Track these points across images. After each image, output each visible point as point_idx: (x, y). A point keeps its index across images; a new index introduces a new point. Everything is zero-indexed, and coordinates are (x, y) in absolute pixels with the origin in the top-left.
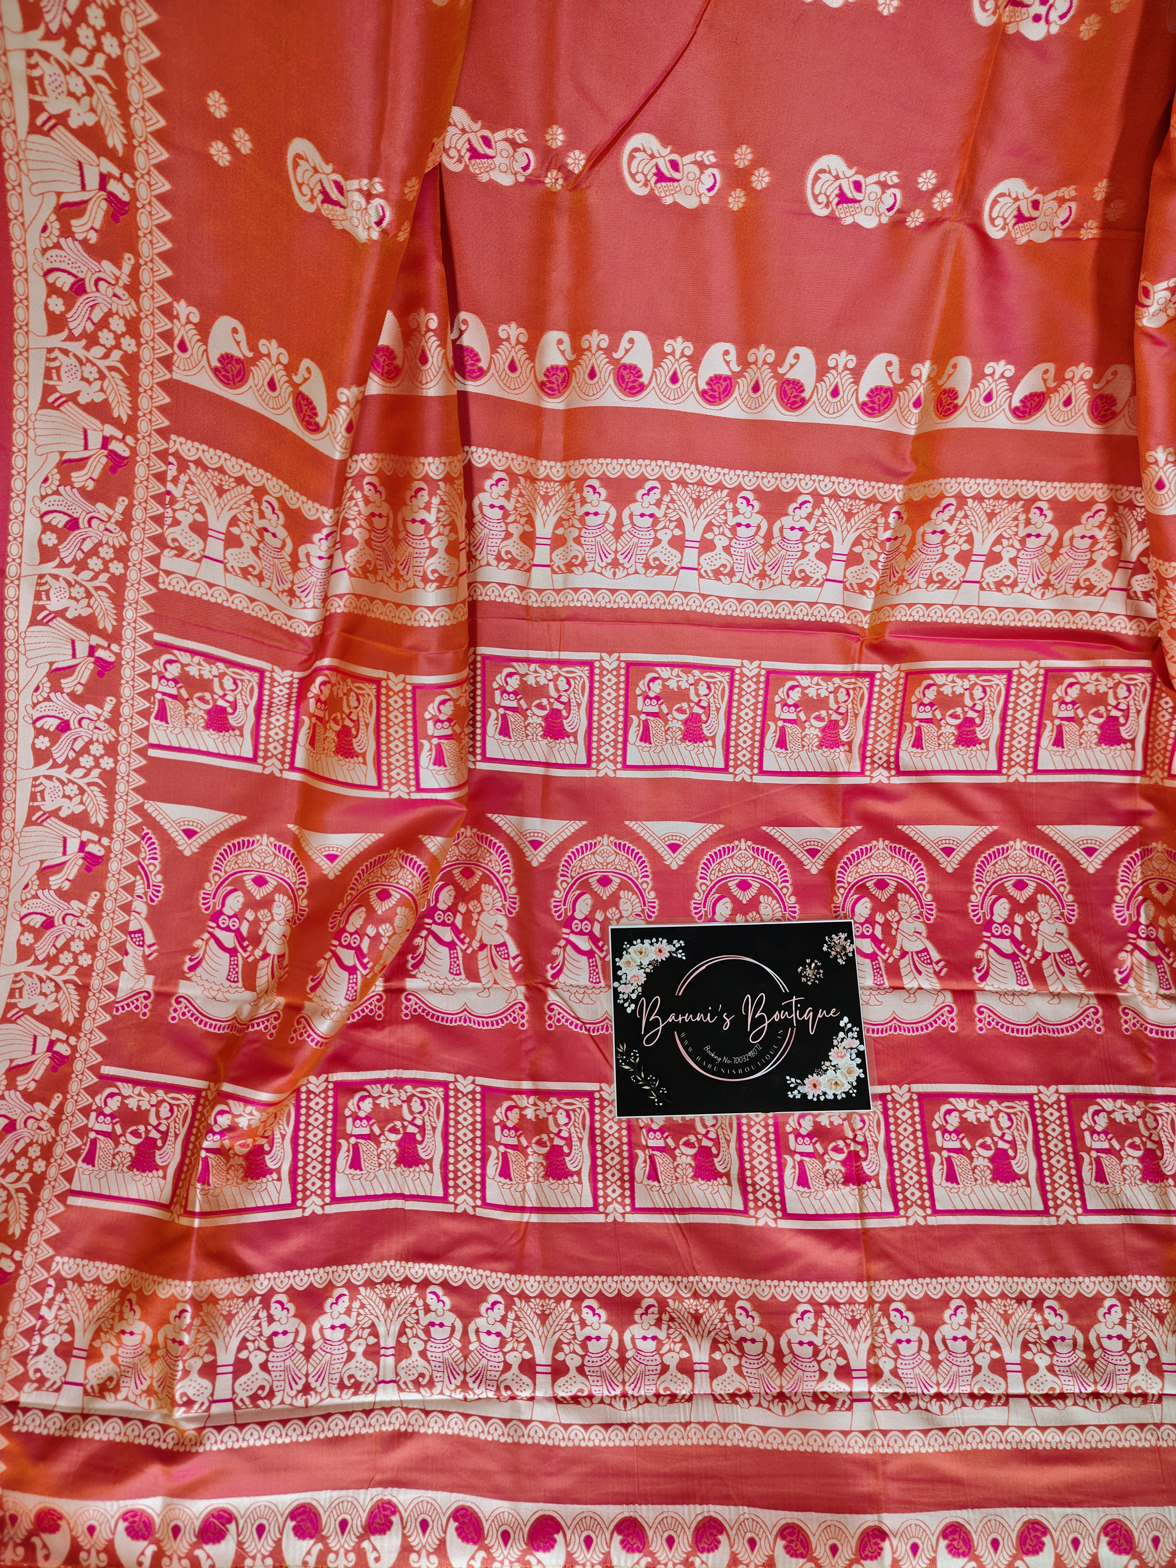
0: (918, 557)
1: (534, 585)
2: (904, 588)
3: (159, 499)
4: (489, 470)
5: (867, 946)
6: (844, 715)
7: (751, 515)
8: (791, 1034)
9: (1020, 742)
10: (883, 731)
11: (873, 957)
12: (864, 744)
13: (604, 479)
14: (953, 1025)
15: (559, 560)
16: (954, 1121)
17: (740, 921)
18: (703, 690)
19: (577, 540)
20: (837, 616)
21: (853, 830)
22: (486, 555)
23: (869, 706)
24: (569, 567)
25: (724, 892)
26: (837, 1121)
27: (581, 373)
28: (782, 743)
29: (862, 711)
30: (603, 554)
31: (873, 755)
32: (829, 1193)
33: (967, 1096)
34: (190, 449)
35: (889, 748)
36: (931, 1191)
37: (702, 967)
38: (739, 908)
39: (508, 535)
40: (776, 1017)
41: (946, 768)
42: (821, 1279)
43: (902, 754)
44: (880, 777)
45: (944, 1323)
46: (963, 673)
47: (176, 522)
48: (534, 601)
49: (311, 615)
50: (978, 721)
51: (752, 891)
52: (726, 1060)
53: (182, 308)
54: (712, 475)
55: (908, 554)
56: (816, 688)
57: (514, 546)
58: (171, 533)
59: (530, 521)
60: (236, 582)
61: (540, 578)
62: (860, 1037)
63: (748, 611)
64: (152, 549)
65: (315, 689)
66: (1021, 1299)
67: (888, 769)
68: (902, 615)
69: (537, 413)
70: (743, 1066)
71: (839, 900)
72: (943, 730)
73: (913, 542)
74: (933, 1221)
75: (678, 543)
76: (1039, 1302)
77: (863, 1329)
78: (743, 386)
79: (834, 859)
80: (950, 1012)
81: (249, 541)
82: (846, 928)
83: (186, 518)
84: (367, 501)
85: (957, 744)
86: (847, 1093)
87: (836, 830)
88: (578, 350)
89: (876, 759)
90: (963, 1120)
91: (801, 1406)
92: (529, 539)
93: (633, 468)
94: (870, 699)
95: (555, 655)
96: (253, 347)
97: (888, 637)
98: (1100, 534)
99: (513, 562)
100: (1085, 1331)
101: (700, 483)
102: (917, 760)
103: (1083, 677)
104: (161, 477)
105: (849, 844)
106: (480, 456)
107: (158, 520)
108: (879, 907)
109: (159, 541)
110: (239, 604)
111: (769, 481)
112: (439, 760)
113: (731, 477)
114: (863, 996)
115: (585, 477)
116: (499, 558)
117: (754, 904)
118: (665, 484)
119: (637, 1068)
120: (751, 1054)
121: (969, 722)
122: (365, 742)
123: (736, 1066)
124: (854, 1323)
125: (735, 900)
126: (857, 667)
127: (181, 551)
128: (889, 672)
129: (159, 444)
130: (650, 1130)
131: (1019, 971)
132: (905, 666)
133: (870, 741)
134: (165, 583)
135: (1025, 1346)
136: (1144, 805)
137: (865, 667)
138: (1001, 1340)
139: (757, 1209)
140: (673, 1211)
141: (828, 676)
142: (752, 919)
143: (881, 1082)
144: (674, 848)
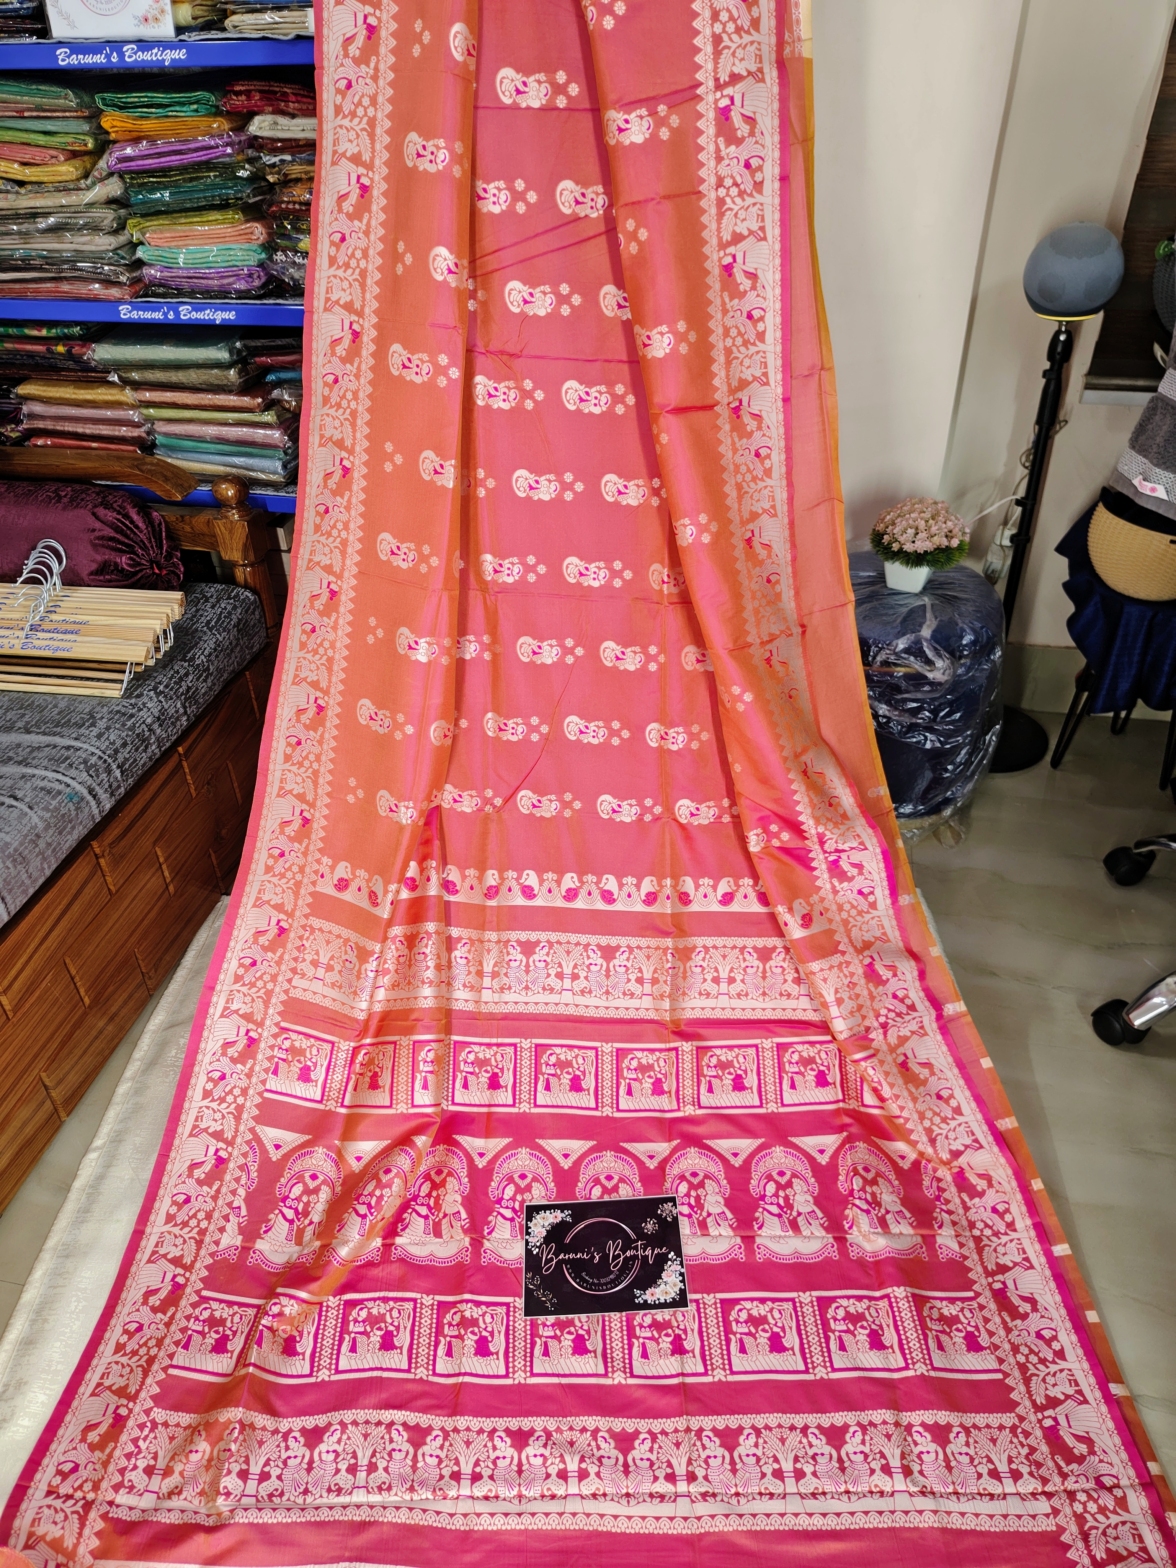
0: (690, 980)
1: (484, 999)
2: (687, 998)
3: (298, 949)
4: (460, 939)
5: (686, 1210)
6: (665, 1075)
7: (596, 958)
8: (637, 1264)
9: (770, 1088)
10: (688, 1083)
11: (689, 1216)
12: (678, 1091)
13: (519, 942)
14: (742, 1257)
15: (496, 987)
16: (744, 1316)
17: (606, 1198)
18: (580, 1061)
19: (506, 974)
20: (652, 1015)
21: (675, 1142)
22: (458, 984)
23: (678, 1068)
24: (502, 989)
25: (597, 1182)
26: (667, 1317)
27: (504, 890)
28: (629, 1093)
29: (674, 1071)
30: (520, 982)
31: (684, 1098)
32: (661, 1362)
33: (752, 1300)
34: (316, 922)
35: (693, 1093)
36: (729, 1359)
37: (582, 1225)
38: (605, 1191)
39: (469, 973)
40: (628, 1254)
41: (729, 1105)
42: (655, 1417)
43: (702, 1097)
44: (689, 1111)
45: (740, 1445)
46: (730, 1048)
47: (304, 960)
48: (484, 1009)
49: (364, 1005)
50: (744, 1076)
51: (615, 1181)
52: (597, 1281)
53: (325, 860)
54: (574, 938)
55: (685, 978)
56: (646, 1059)
57: (472, 979)
58: (300, 966)
59: (481, 964)
60: (328, 991)
61: (486, 995)
62: (681, 1264)
63: (602, 1014)
64: (289, 975)
65: (360, 1058)
66: (792, 1428)
67: (694, 1106)
68: (689, 1015)
69: (484, 908)
70: (606, 1284)
71: (668, 1185)
72: (724, 1082)
73: (685, 972)
74: (731, 1378)
75: (560, 976)
76: (805, 1430)
77: (684, 1448)
78: (583, 893)
79: (665, 1161)
80: (739, 1249)
81: (337, 968)
82: (673, 1200)
83: (308, 958)
84: (397, 949)
85: (734, 1090)
86: (673, 1298)
87: (665, 1145)
88: (502, 878)
89: (686, 1101)
90: (750, 1315)
91: (641, 1501)
92: (480, 974)
93: (533, 936)
94: (678, 1064)
95: (494, 1041)
96: (353, 873)
97: (683, 1027)
98: (785, 965)
99: (472, 988)
100: (838, 1451)
101: (568, 942)
102: (711, 1101)
103: (799, 1048)
104: (301, 938)
105: (674, 1151)
106: (455, 932)
107: (296, 959)
108: (692, 1186)
109: (294, 971)
110: (327, 1003)
111: (604, 940)
112: (425, 1087)
113: (584, 939)
114: (683, 1240)
115: (509, 941)
116: (464, 986)
117: (615, 1189)
118: (551, 944)
119: (538, 1287)
120: (611, 1277)
121: (739, 1077)
122: (385, 1080)
123: (603, 1285)
124: (678, 1445)
125: (603, 1187)
126: (668, 1046)
127: (303, 975)
128: (687, 1047)
129: (303, 921)
130: (544, 1325)
131: (782, 1224)
132: (695, 1044)
133: (681, 1089)
134: (293, 993)
135: (796, 1459)
136: (847, 1120)
137: (672, 1045)
138: (779, 1456)
139: (613, 1372)
140: (558, 1375)
141: (652, 1051)
142: (614, 1197)
143: (695, 1292)
144: (566, 1156)
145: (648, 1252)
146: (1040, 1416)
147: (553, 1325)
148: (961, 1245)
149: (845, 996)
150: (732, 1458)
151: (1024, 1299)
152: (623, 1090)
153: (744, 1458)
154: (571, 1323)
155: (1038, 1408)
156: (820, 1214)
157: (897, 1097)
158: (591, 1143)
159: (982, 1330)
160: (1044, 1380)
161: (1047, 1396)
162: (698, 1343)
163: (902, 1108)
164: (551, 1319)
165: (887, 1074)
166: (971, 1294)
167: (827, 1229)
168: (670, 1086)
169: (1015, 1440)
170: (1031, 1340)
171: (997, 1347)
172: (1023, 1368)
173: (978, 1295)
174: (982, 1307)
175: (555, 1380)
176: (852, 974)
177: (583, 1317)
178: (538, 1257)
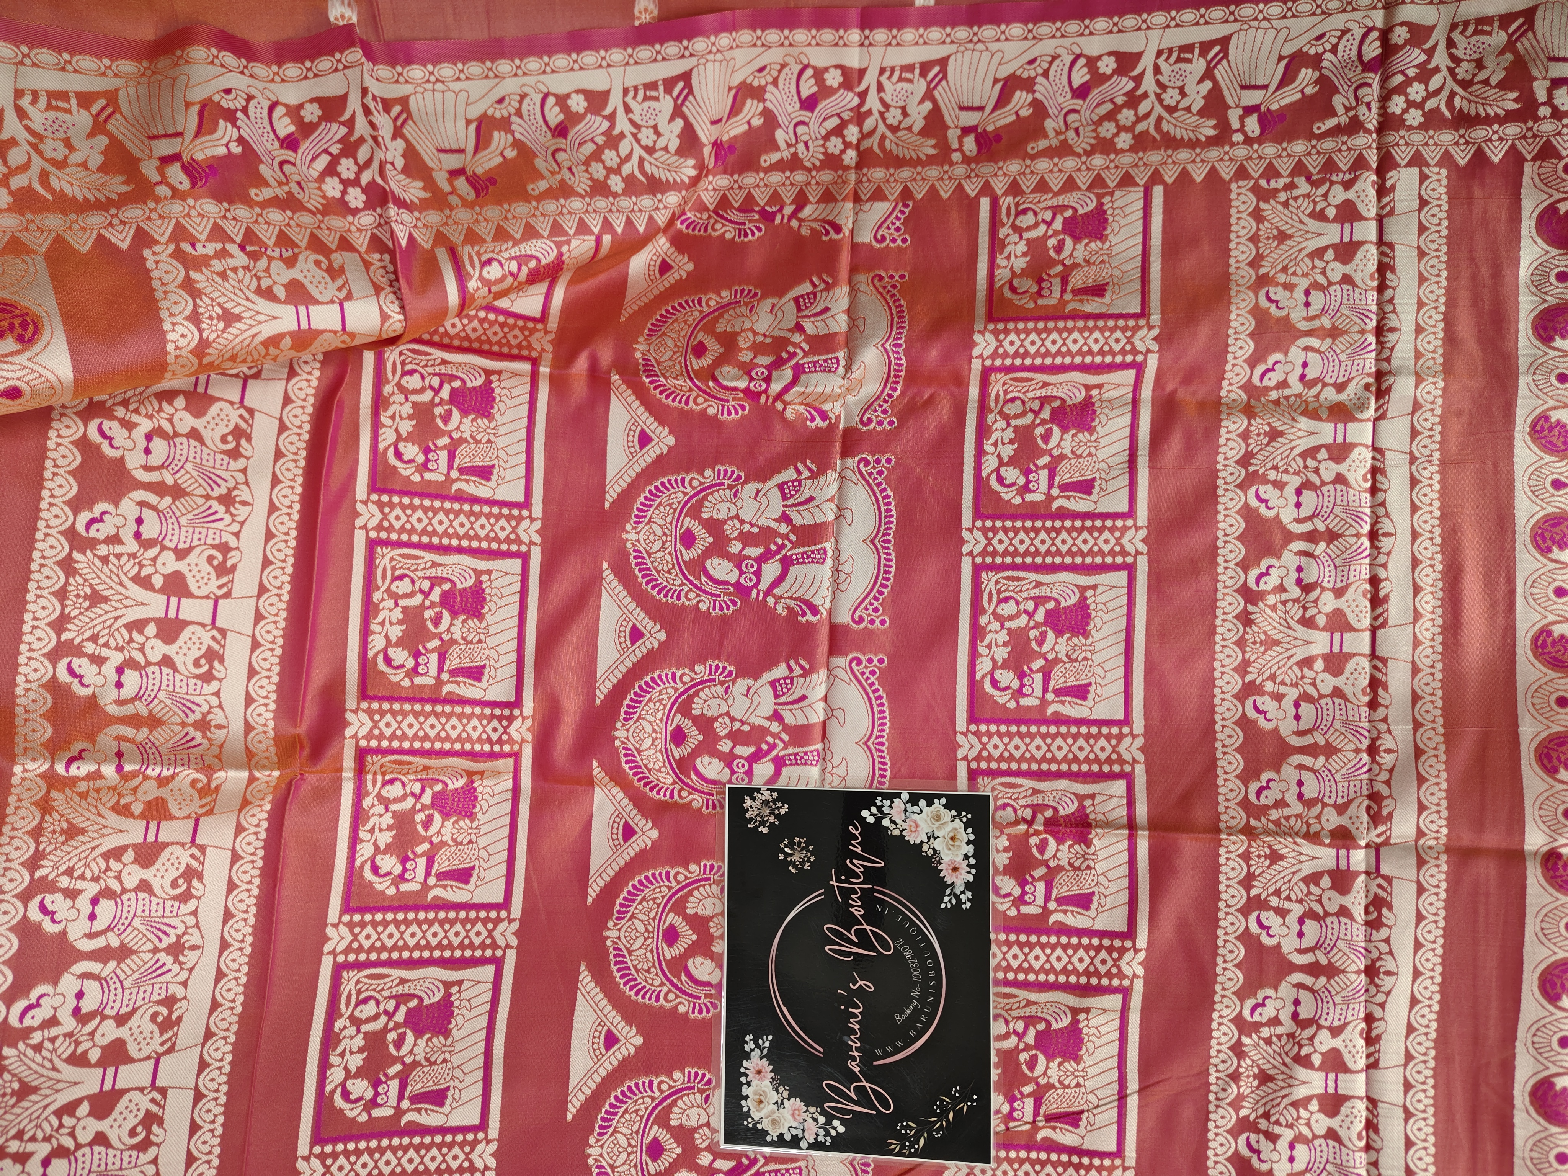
2: (218, 717)
5: (763, 770)
7: (58, 995)
8: (884, 894)
9: (482, 527)
10: (454, 727)
11: (780, 764)
12: (471, 755)
14: (878, 659)
16: (1007, 678)
17: (721, 947)
20: (258, 817)
21: (597, 770)
23: (412, 752)
25: (679, 965)
26: (1004, 842)
28: (463, 876)
29: (419, 761)
31: (489, 740)
32: (1100, 867)
33: (974, 655)
35: (480, 717)
36: (1099, 723)
37: (784, 1011)
38: (702, 947)
41: (514, 632)
42: (1215, 895)
43: (491, 696)
44: (521, 730)
45: (1276, 729)
46: (369, 610)
50: (447, 586)
51: (680, 924)
52: (916, 993)
55: (154, 722)
56: (378, 831)
62: (891, 796)
63: (240, 959)
66: (1246, 619)
67: (511, 719)
68: (266, 712)
70: (925, 970)
71: (698, 801)
72: (457, 636)
73: (134, 721)
74: (1138, 726)
75: (105, 1103)
76: (1250, 595)
77: (1283, 845)
79: (638, 800)
80: (859, 663)
82: (738, 796)
85: (480, 616)
86: (967, 825)
87: (598, 795)
89: (494, 737)
91: (1384, 948)
94: (400, 751)
97: (302, 729)
100: (1290, 537)
102: (502, 674)
103: (387, 437)
105: (617, 777)
108: (709, 746)
114: (833, 784)
117: (699, 923)
119: (924, 1127)
120: (908, 955)
121: (447, 599)
123: (926, 978)
124: (1275, 857)
125: (691, 951)
126: (348, 774)
128: (358, 726)
130: (1010, 1117)
131: (805, 559)
132: (351, 701)
133: (468, 747)
135: (1308, 622)
136: (582, 364)
137: (349, 762)
138: (1300, 654)
139: (1121, 975)
140: (1122, 1097)
141: (358, 816)
142: (720, 928)
143: (953, 775)
144: (611, 1040)
145: (858, 866)
146: (1238, 137)
147: (1011, 1100)
148: (878, 195)
149: (281, 275)
150: (1302, 750)
151: (1003, 100)
152: (456, 894)
153: (1304, 725)
154: (1009, 1058)
155: (1223, 136)
156: (789, 474)
157: (557, 229)
158: (585, 977)
159: (1060, 200)
160: (1171, 110)
161: (1202, 113)
162: (1063, 784)
163: (583, 228)
164: (997, 1101)
165: (501, 234)
166: (985, 204)
167: (824, 468)
168: (456, 773)
169: (1282, 197)
170: (1088, 110)
171: (1098, 182)
172: (1141, 143)
173: (987, 189)
174: (1014, 189)
175: (1133, 1102)
176: (218, 233)
177: (997, 1028)
178: (854, 1121)
